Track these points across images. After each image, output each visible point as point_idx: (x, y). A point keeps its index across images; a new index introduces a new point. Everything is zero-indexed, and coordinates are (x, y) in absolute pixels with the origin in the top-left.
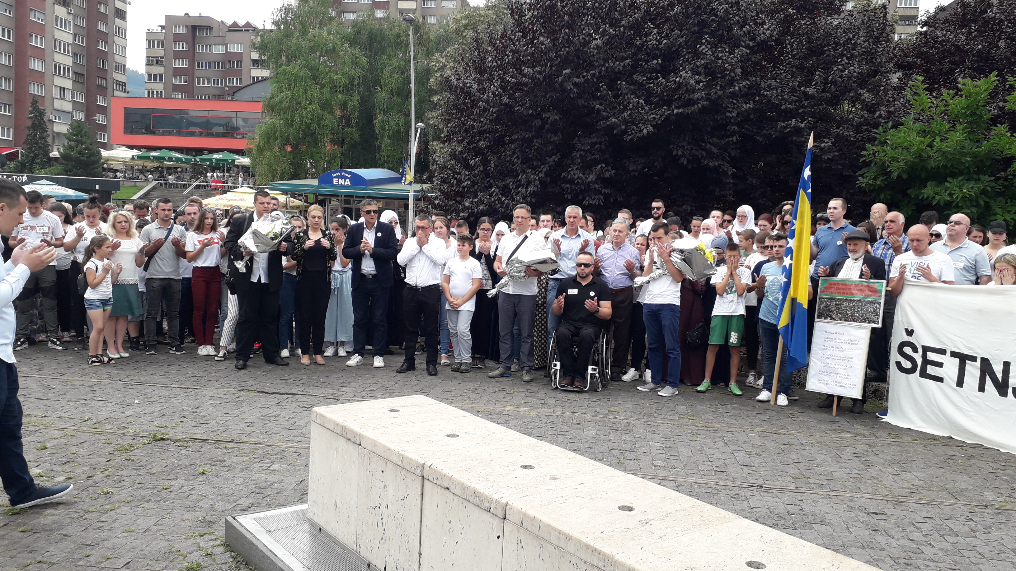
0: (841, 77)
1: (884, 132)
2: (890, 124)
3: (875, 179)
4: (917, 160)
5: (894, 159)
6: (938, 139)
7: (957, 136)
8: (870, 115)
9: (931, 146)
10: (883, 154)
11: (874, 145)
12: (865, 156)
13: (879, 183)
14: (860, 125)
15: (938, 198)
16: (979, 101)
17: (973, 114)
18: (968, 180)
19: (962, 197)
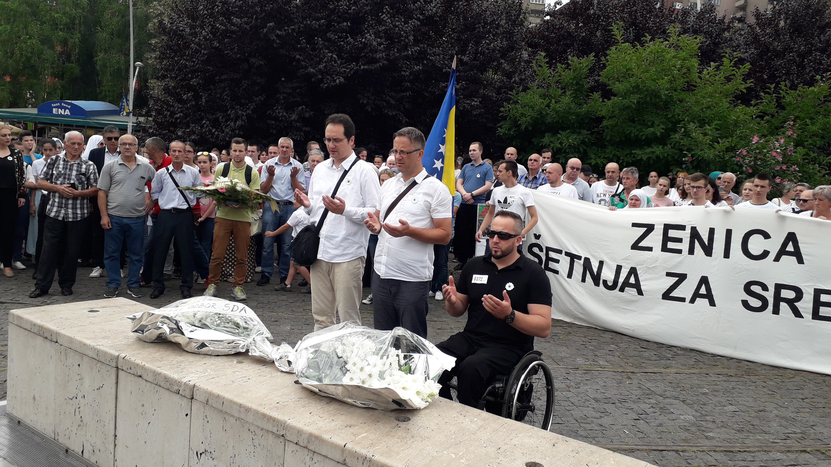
0: (487, 49)
1: (517, 94)
2: (521, 88)
3: (509, 130)
4: (539, 117)
5: (523, 115)
6: (553, 101)
7: (566, 100)
8: (508, 80)
9: (548, 106)
10: (516, 111)
11: (509, 103)
12: (503, 112)
13: (512, 133)
14: (500, 88)
15: (552, 145)
16: (582, 74)
17: (577, 84)
18: (573, 133)
19: (569, 145)
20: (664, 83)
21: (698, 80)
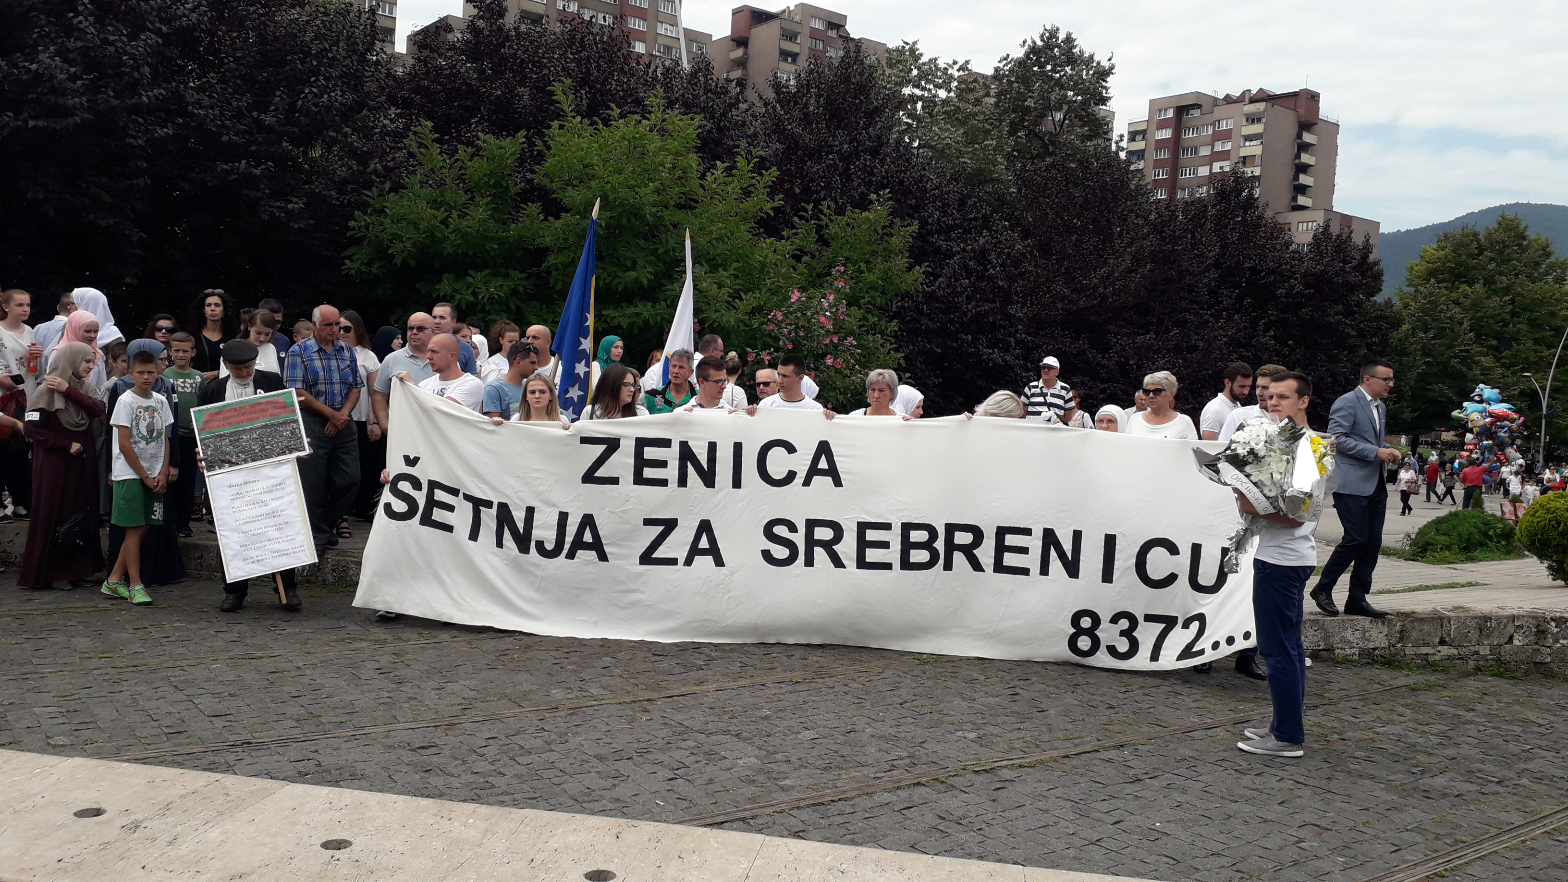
0: (316, 105)
1: (379, 196)
2: (387, 186)
3: (369, 264)
4: (428, 242)
5: (395, 237)
6: (455, 214)
7: (480, 212)
8: (361, 168)
9: (444, 222)
10: (381, 228)
11: (365, 213)
12: (354, 229)
13: (374, 270)
14: (345, 181)
15: (458, 297)
16: (504, 169)
17: (497, 185)
18: (494, 275)
19: (489, 298)
20: (647, 193)
21: (701, 191)
